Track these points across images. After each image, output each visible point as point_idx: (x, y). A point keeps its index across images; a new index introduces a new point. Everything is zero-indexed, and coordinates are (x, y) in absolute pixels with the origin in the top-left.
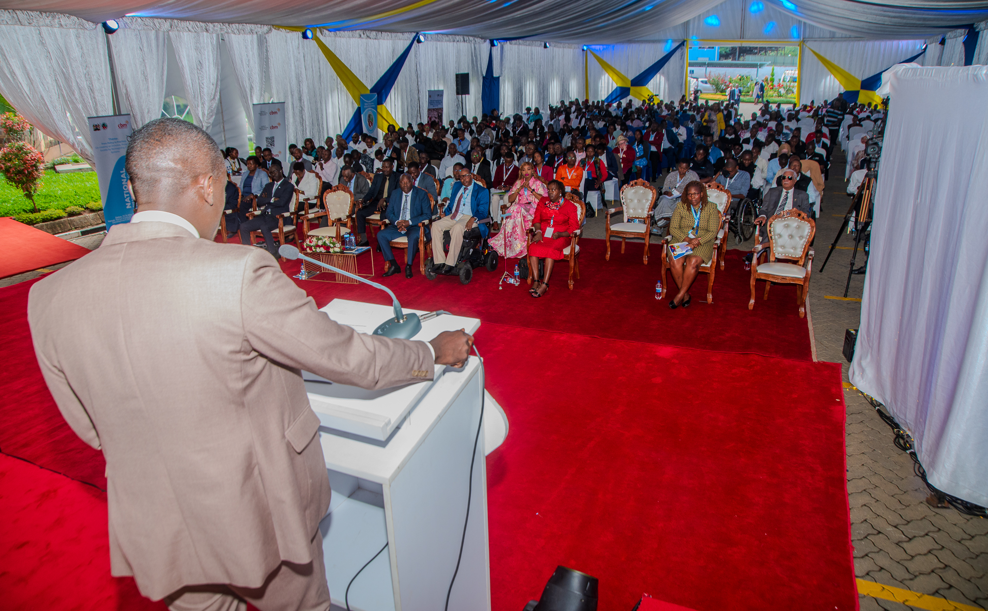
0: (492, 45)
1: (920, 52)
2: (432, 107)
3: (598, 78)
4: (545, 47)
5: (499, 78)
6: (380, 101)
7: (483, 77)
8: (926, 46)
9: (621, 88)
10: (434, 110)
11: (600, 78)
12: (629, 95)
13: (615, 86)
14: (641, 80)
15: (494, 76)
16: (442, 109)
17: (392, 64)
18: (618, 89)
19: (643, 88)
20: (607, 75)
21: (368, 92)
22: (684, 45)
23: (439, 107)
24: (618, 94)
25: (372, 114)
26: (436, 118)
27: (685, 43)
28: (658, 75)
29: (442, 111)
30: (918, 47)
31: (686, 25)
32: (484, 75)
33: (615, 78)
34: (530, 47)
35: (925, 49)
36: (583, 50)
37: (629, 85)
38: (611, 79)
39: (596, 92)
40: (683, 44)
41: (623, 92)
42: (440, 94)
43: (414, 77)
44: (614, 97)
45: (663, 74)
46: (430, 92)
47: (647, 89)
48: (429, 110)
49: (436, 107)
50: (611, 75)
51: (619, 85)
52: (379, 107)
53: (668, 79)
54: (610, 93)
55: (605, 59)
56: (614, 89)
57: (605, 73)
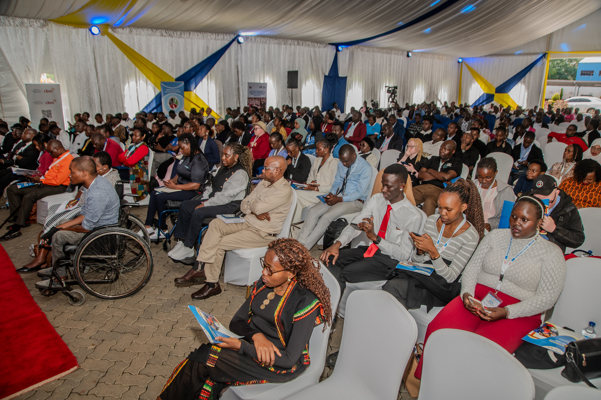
0: (338, 50)
2: (253, 96)
3: (469, 85)
4: (408, 56)
5: (346, 78)
6: (187, 88)
7: (325, 76)
9: (487, 95)
10: (255, 99)
11: (470, 85)
12: (493, 100)
13: (482, 92)
14: (503, 88)
15: (340, 75)
16: (265, 99)
17: (205, 58)
18: (485, 95)
19: (505, 95)
20: (477, 83)
21: (174, 81)
22: (545, 57)
23: (262, 96)
24: (485, 99)
25: (176, 98)
26: (258, 105)
27: (546, 55)
28: (519, 83)
29: (266, 100)
31: (549, 37)
32: (327, 74)
33: (483, 86)
34: (388, 55)
36: (459, 62)
37: (493, 92)
38: (479, 86)
39: (467, 97)
40: (545, 55)
41: (489, 98)
42: (263, 86)
43: (234, 71)
44: (481, 101)
45: (524, 82)
46: (249, 83)
47: (509, 96)
48: (249, 98)
49: (259, 97)
50: (480, 83)
51: (486, 92)
52: (186, 94)
53: (528, 88)
54: (478, 98)
55: (476, 70)
56: (481, 95)
57: (476, 81)
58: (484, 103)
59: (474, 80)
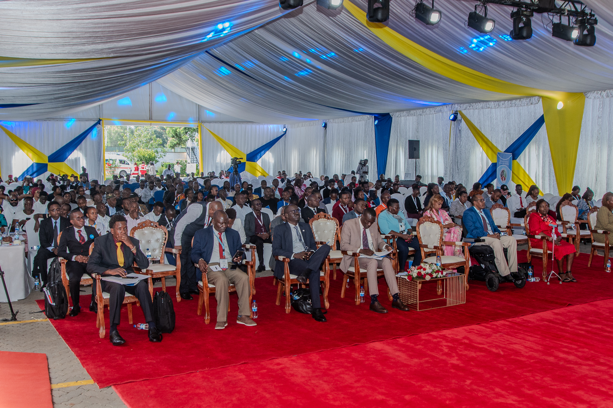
1: (282, 134)
8: (287, 129)
9: (38, 164)
11: (12, 154)
12: (47, 171)
13: (30, 162)
14: (59, 156)
18: (35, 165)
19: (61, 163)
20: (21, 151)
22: (100, 124)
24: (35, 169)
27: (101, 122)
28: (75, 151)
30: (281, 130)
33: (31, 154)
35: (286, 132)
37: (46, 161)
38: (25, 154)
39: (10, 169)
40: (99, 122)
41: (41, 168)
45: (80, 150)
47: (66, 165)
50: (26, 151)
51: (36, 161)
53: (85, 155)
54: (25, 169)
55: (18, 136)
56: (29, 166)
57: (19, 149)
58: (35, 175)
59: (17, 148)
